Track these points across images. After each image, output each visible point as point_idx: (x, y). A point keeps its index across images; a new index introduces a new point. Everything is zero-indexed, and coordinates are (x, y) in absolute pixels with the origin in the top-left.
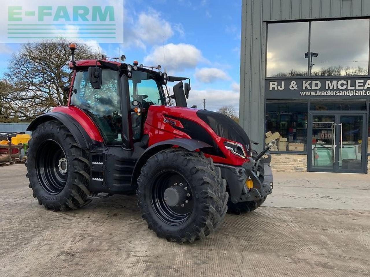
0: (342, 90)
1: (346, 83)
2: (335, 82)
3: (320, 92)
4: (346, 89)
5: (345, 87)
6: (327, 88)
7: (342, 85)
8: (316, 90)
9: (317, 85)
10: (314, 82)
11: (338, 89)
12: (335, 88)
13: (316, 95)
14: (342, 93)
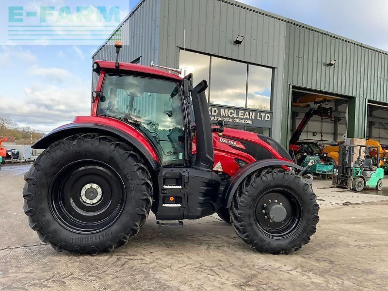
0: (231, 118)
1: (233, 112)
2: (227, 110)
3: (217, 118)
4: (234, 117)
5: (233, 115)
6: (222, 115)
7: (231, 113)
8: (214, 116)
9: (215, 111)
10: (213, 109)
11: (229, 117)
12: (227, 115)
13: (214, 119)
14: (231, 120)
